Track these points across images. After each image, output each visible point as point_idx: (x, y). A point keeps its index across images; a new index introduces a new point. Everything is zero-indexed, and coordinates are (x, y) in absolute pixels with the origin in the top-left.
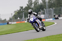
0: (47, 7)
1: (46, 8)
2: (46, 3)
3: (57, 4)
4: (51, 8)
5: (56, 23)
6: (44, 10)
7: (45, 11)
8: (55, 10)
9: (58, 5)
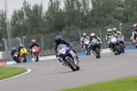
0: (9, 34)
1: (7, 38)
2: (8, 26)
3: (31, 29)
4: (19, 37)
5: (29, 71)
6: (4, 41)
7: (4, 44)
8: (27, 41)
9: (34, 31)
